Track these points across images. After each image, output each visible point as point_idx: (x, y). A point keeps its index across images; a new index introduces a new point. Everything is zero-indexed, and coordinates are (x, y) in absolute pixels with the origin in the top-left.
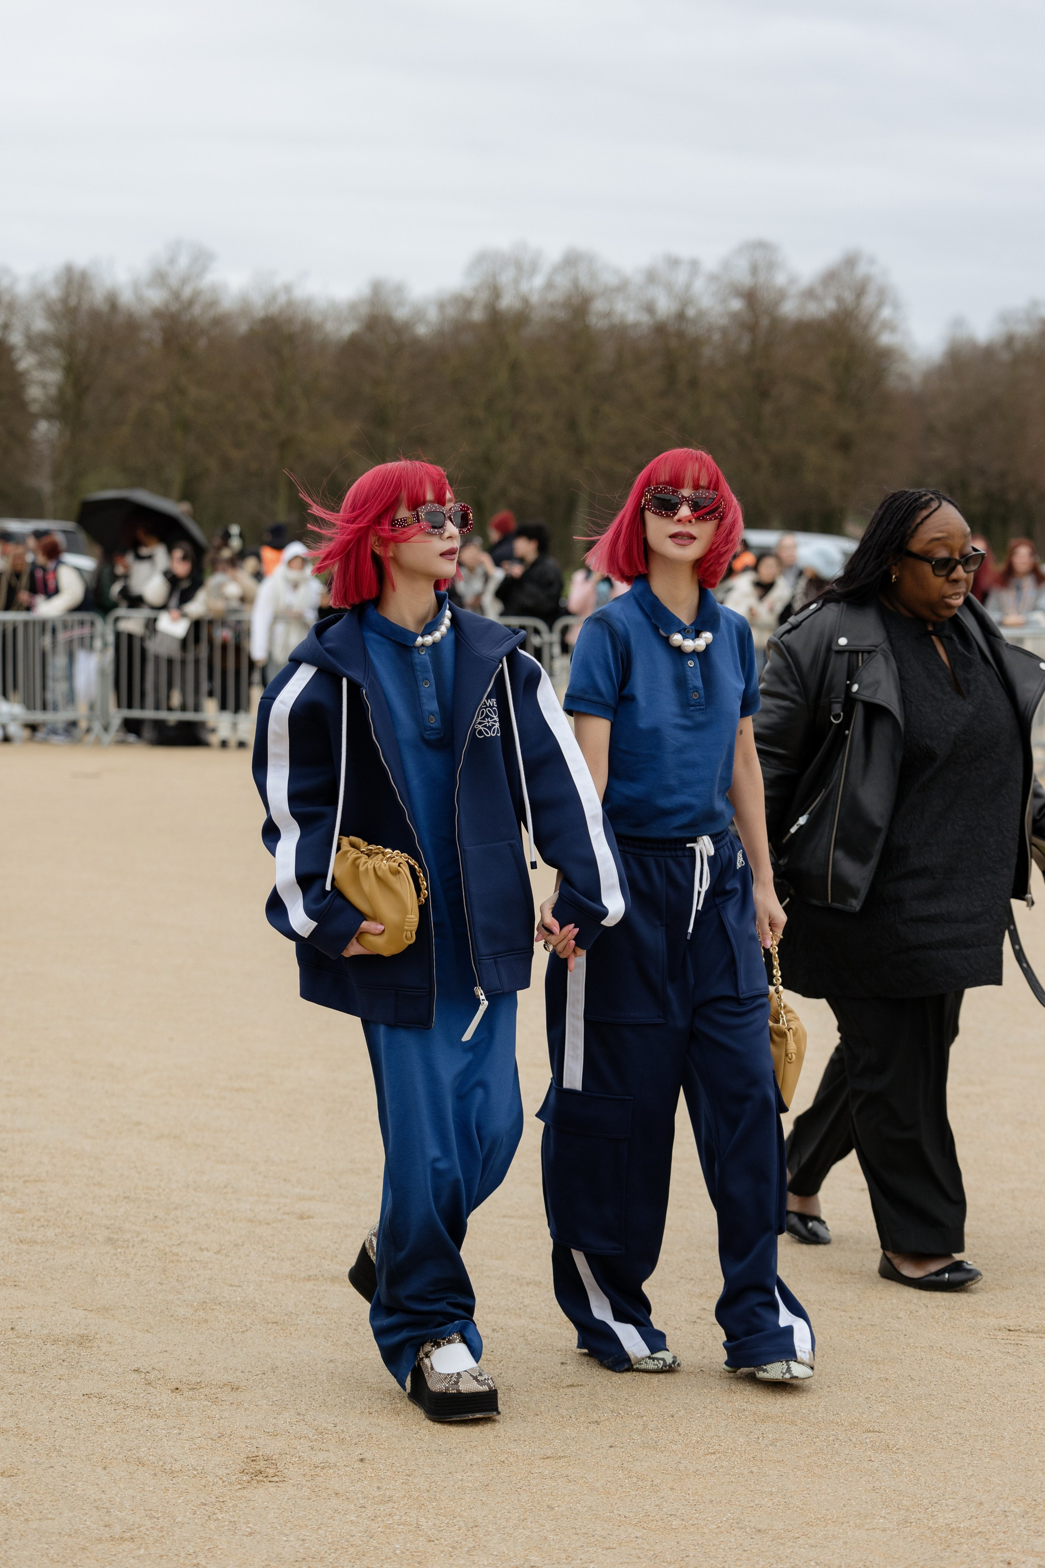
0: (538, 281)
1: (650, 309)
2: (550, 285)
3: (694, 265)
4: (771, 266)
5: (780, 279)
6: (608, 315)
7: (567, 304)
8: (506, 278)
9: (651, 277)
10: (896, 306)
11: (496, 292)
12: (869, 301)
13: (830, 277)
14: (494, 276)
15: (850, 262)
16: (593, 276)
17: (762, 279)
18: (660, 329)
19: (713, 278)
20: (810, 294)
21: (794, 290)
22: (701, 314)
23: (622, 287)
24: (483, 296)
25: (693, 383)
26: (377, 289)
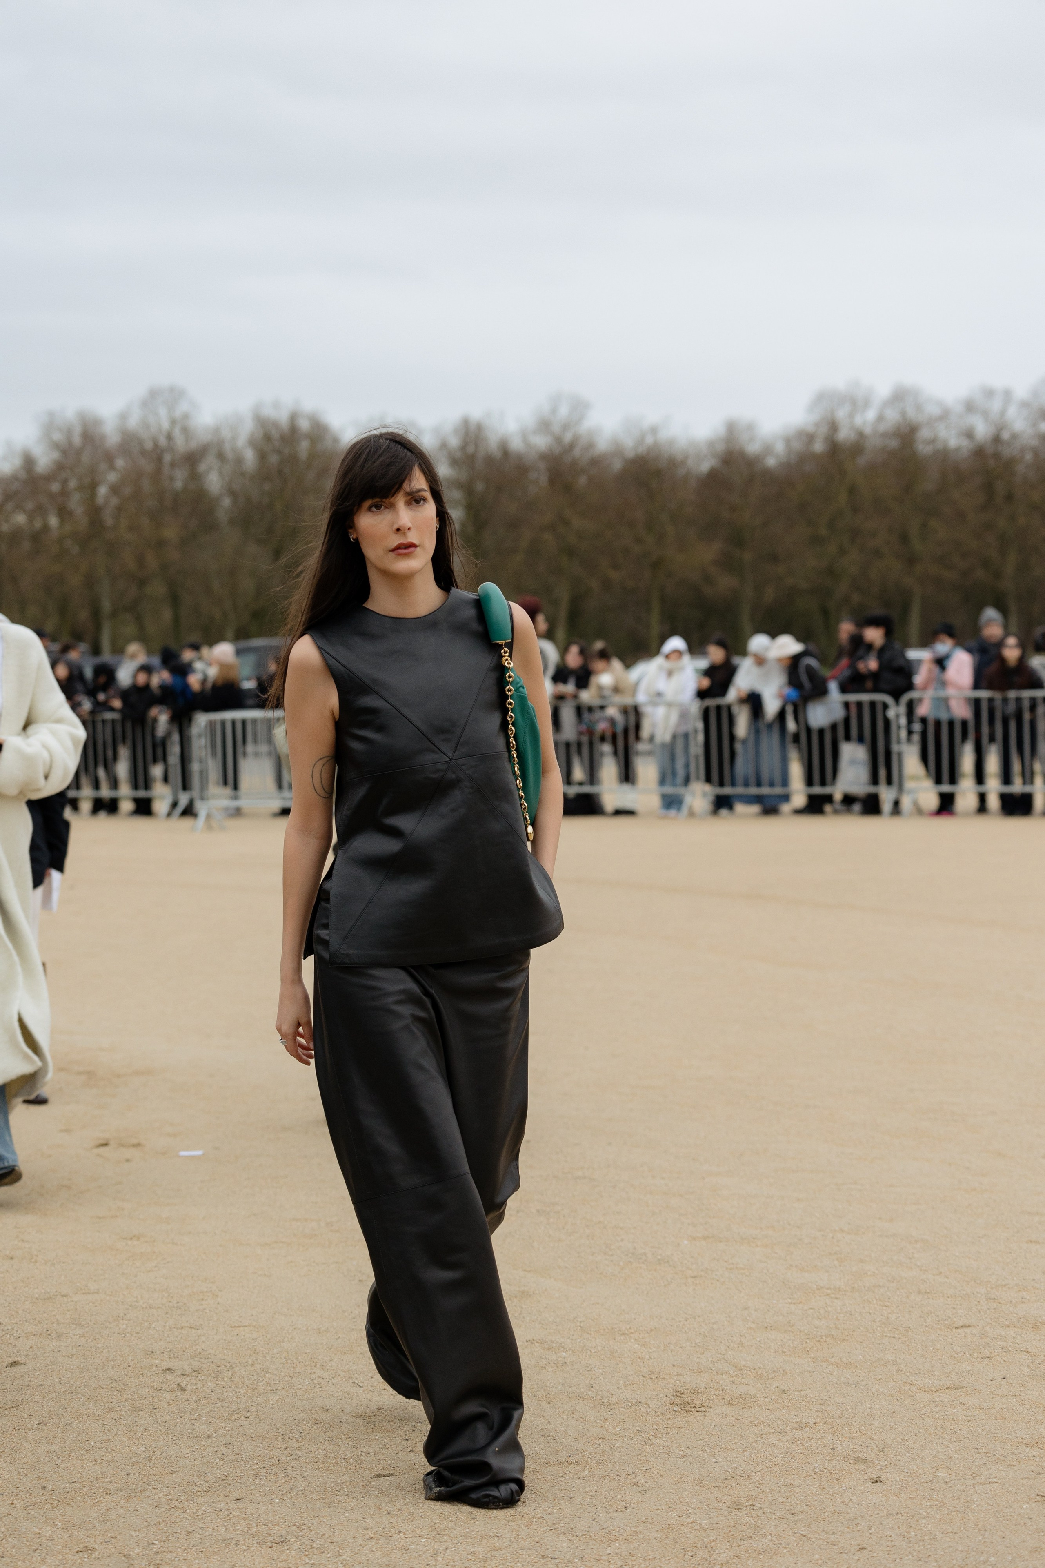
0: (871, 415)
1: (969, 434)
2: (880, 418)
3: (1008, 394)
6: (933, 441)
7: (896, 433)
8: (841, 414)
9: (970, 407)
11: (834, 427)
14: (832, 413)
16: (919, 408)
18: (979, 453)
19: (1024, 404)
22: (1014, 436)
23: (945, 415)
24: (823, 430)
25: (1009, 497)
26: (731, 428)
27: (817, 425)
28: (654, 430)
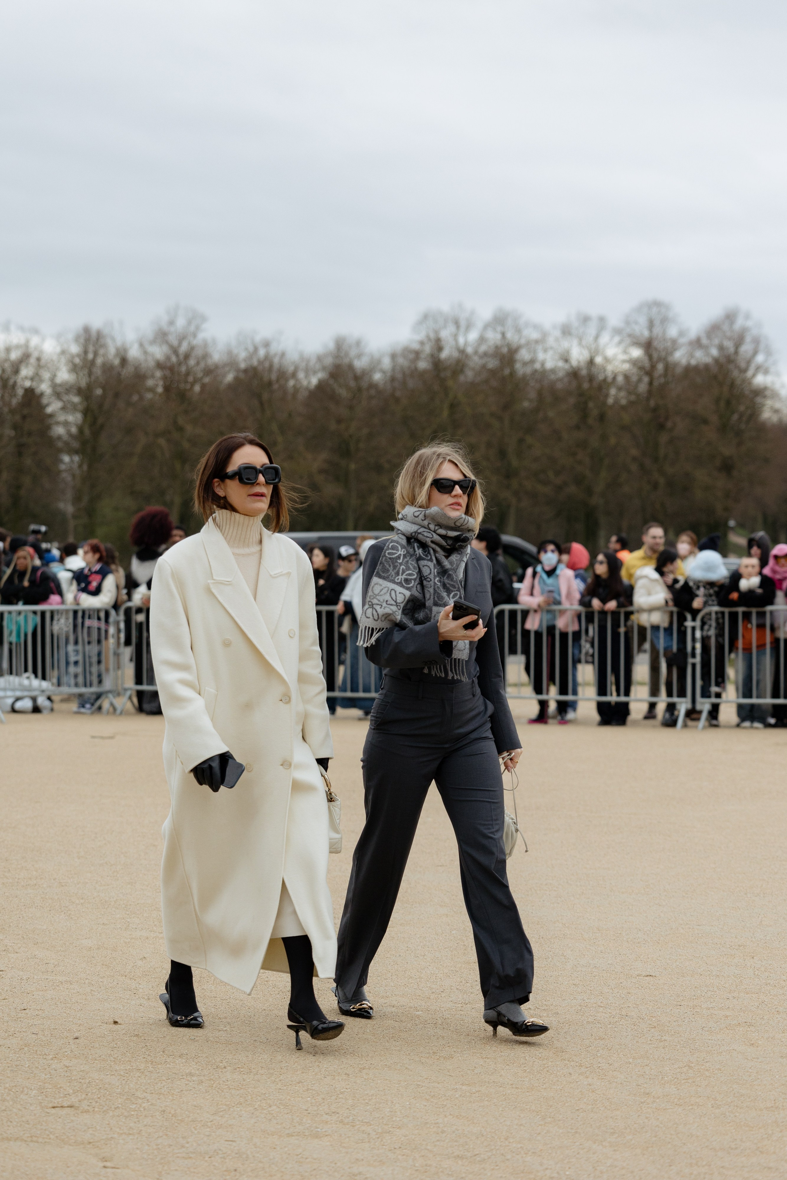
0: (473, 336)
1: (565, 358)
2: (482, 339)
3: (602, 320)
4: (665, 320)
5: (672, 332)
6: (532, 362)
7: (497, 352)
8: (446, 334)
9: (566, 329)
10: (769, 353)
11: (438, 345)
12: (746, 348)
13: (714, 329)
14: (437, 332)
15: (730, 317)
16: (518, 330)
17: (657, 330)
18: (574, 374)
19: (617, 331)
20: (697, 343)
21: (683, 340)
22: (607, 362)
23: (543, 338)
24: (427, 349)
25: (602, 417)
26: (340, 344)
27: (422, 343)
28: (267, 344)
